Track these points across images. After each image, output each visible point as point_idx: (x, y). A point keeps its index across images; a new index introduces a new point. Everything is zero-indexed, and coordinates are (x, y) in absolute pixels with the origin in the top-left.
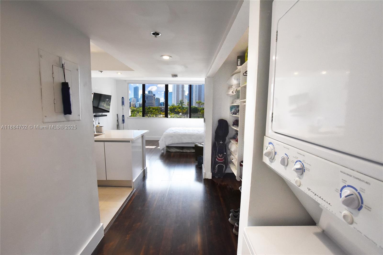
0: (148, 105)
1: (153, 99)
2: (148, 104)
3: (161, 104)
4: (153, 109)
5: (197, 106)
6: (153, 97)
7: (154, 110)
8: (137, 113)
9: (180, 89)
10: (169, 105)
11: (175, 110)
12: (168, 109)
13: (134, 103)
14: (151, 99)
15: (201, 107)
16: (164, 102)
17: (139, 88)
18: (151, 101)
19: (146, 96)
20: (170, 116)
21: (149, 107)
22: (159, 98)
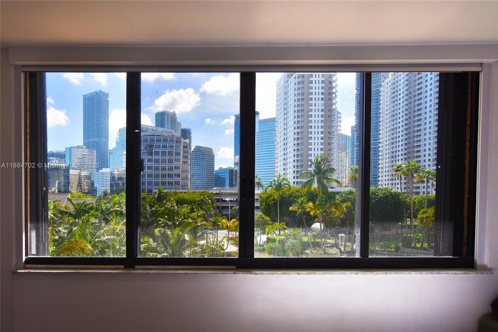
0: (157, 184)
1: (178, 154)
2: (153, 180)
3: (218, 180)
4: (181, 202)
5: (397, 188)
6: (178, 142)
7: (185, 209)
8: (100, 222)
9: (313, 102)
10: (259, 184)
11: (291, 208)
12: (257, 204)
13: (84, 173)
14: (170, 153)
15: (421, 190)
16: (232, 166)
17: (109, 99)
18: (170, 161)
19: (146, 141)
20: (264, 238)
21: (160, 193)
22: (211, 149)
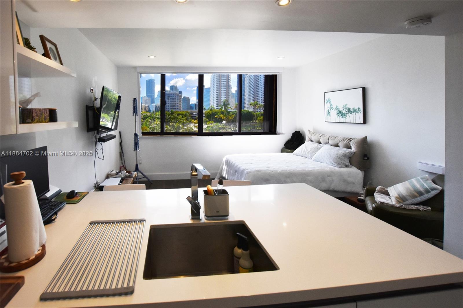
0: (171, 109)
1: (178, 99)
2: (170, 107)
3: (191, 107)
4: (179, 115)
5: (251, 110)
6: (178, 95)
7: (180, 117)
8: (152, 121)
9: (223, 82)
10: (205, 109)
11: (215, 117)
12: (204, 115)
13: (146, 105)
14: (175, 99)
15: (259, 111)
16: (196, 103)
17: (155, 81)
18: (175, 101)
19: (167, 95)
20: (206, 126)
21: (172, 111)
22: (189, 98)
